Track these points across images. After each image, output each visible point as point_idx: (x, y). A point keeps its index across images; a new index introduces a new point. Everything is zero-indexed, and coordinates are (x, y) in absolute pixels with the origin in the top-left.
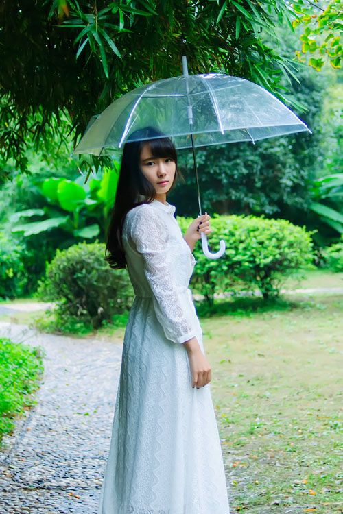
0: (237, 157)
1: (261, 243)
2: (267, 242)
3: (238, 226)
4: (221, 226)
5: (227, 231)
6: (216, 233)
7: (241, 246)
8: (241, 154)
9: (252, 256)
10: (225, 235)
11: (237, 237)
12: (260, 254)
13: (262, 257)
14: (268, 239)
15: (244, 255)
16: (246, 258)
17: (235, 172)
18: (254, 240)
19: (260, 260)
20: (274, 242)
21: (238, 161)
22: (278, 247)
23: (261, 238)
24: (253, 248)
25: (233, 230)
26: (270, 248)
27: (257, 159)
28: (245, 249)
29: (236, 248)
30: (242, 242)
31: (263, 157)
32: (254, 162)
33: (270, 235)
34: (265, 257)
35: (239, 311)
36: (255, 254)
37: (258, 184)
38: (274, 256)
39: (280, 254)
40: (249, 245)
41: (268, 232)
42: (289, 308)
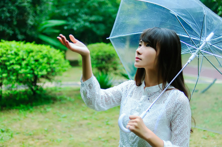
0: (3, 6)
1: (37, 61)
2: (41, 61)
3: (20, 49)
4: (8, 48)
5: (13, 52)
6: (5, 53)
7: (24, 63)
8: (6, 5)
9: (32, 69)
10: (12, 54)
11: (21, 56)
12: (37, 68)
13: (38, 70)
14: (41, 58)
15: (27, 69)
16: (28, 71)
17: (3, 15)
18: (32, 59)
19: (38, 72)
20: (45, 60)
21: (5, 9)
22: (48, 63)
23: (37, 57)
24: (32, 64)
25: (17, 52)
26: (44, 65)
27: (15, 8)
28: (27, 65)
29: (20, 64)
30: (23, 59)
31: (18, 7)
32: (13, 10)
33: (42, 55)
34: (41, 70)
35: (22, 106)
36: (34, 68)
37: (15, 23)
38: (47, 69)
39: (50, 68)
40: (29, 61)
41: (40, 54)
42: (52, 101)
